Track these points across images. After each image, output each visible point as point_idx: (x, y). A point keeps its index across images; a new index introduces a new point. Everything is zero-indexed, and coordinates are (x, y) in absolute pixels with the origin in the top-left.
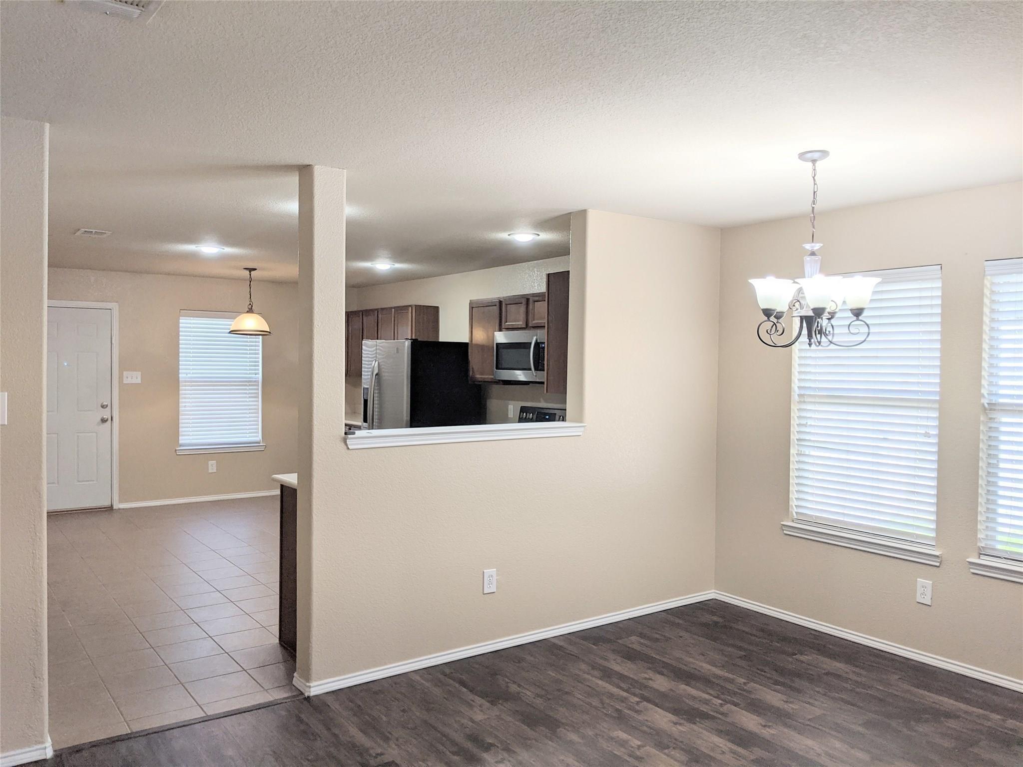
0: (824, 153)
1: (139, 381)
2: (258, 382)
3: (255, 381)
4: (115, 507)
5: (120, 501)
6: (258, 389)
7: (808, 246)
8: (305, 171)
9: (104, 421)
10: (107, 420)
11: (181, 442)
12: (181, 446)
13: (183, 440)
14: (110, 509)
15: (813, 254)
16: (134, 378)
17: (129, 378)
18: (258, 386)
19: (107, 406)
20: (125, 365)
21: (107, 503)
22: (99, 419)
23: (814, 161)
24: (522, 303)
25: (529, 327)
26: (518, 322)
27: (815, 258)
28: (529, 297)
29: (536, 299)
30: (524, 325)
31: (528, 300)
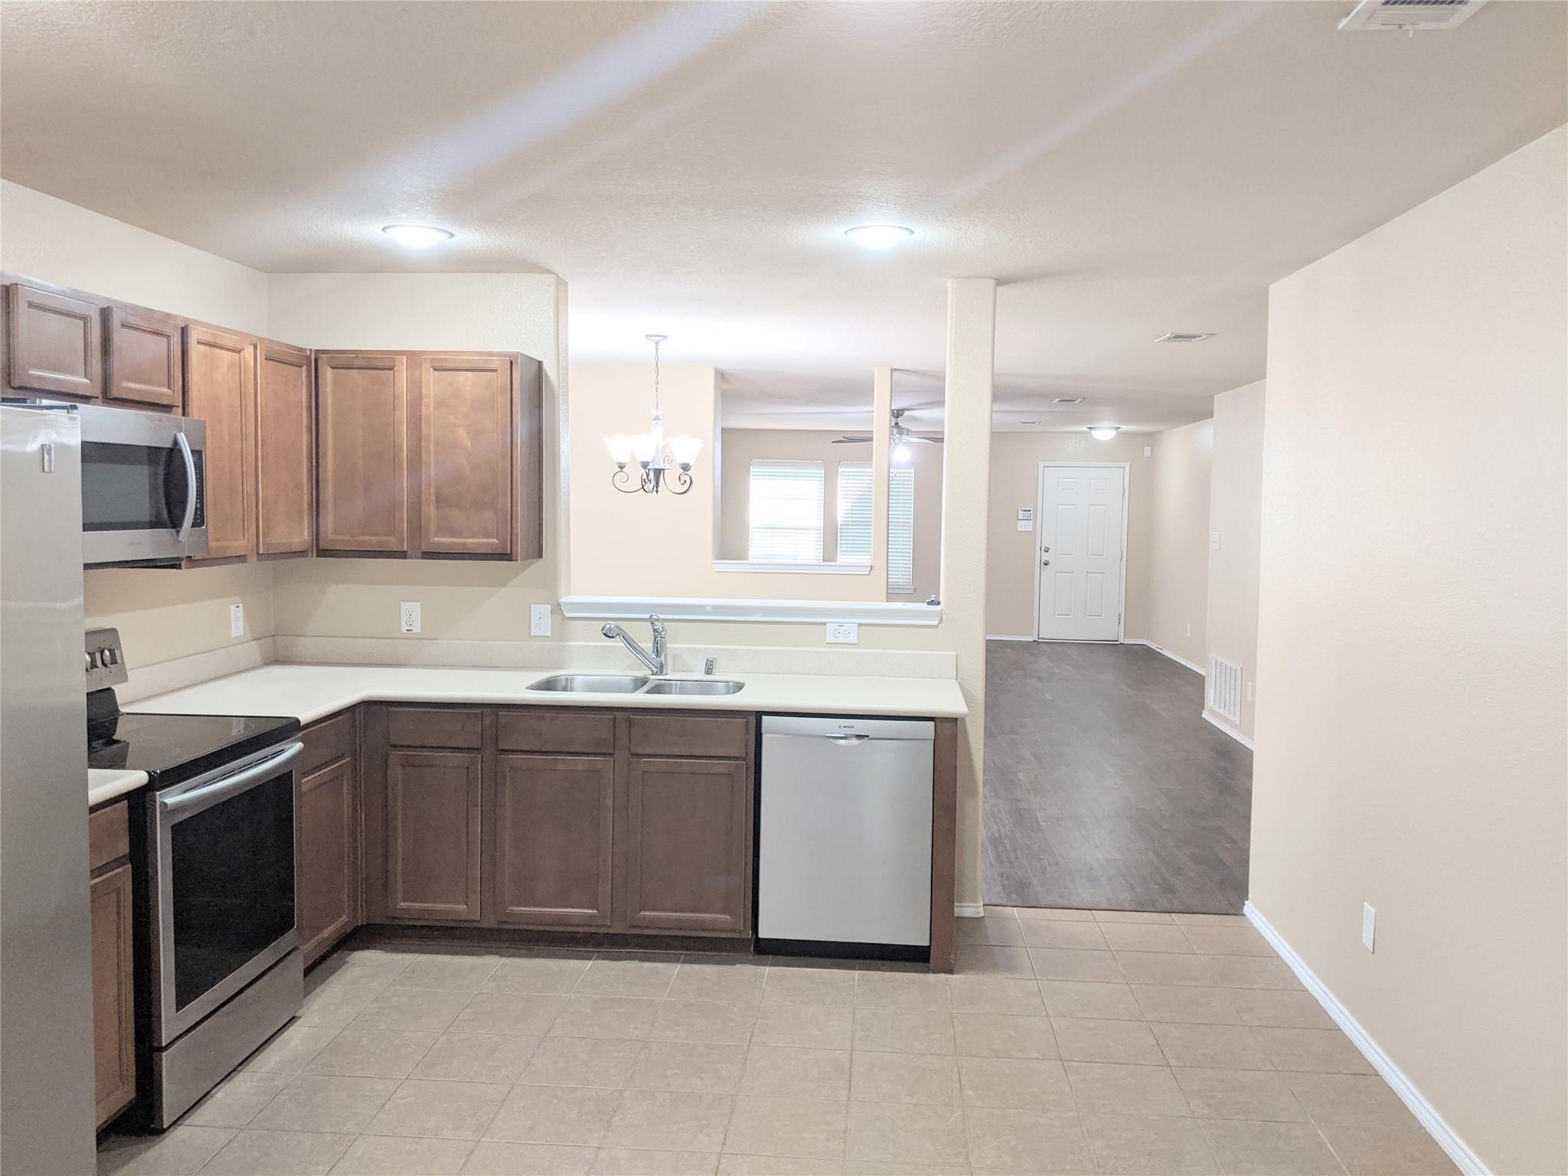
0: (665, 337)
23: (657, 343)
24: (85, 319)
25: (109, 398)
26: (71, 372)
27: (659, 422)
28: (108, 307)
29: (133, 320)
30: (96, 391)
31: (105, 314)
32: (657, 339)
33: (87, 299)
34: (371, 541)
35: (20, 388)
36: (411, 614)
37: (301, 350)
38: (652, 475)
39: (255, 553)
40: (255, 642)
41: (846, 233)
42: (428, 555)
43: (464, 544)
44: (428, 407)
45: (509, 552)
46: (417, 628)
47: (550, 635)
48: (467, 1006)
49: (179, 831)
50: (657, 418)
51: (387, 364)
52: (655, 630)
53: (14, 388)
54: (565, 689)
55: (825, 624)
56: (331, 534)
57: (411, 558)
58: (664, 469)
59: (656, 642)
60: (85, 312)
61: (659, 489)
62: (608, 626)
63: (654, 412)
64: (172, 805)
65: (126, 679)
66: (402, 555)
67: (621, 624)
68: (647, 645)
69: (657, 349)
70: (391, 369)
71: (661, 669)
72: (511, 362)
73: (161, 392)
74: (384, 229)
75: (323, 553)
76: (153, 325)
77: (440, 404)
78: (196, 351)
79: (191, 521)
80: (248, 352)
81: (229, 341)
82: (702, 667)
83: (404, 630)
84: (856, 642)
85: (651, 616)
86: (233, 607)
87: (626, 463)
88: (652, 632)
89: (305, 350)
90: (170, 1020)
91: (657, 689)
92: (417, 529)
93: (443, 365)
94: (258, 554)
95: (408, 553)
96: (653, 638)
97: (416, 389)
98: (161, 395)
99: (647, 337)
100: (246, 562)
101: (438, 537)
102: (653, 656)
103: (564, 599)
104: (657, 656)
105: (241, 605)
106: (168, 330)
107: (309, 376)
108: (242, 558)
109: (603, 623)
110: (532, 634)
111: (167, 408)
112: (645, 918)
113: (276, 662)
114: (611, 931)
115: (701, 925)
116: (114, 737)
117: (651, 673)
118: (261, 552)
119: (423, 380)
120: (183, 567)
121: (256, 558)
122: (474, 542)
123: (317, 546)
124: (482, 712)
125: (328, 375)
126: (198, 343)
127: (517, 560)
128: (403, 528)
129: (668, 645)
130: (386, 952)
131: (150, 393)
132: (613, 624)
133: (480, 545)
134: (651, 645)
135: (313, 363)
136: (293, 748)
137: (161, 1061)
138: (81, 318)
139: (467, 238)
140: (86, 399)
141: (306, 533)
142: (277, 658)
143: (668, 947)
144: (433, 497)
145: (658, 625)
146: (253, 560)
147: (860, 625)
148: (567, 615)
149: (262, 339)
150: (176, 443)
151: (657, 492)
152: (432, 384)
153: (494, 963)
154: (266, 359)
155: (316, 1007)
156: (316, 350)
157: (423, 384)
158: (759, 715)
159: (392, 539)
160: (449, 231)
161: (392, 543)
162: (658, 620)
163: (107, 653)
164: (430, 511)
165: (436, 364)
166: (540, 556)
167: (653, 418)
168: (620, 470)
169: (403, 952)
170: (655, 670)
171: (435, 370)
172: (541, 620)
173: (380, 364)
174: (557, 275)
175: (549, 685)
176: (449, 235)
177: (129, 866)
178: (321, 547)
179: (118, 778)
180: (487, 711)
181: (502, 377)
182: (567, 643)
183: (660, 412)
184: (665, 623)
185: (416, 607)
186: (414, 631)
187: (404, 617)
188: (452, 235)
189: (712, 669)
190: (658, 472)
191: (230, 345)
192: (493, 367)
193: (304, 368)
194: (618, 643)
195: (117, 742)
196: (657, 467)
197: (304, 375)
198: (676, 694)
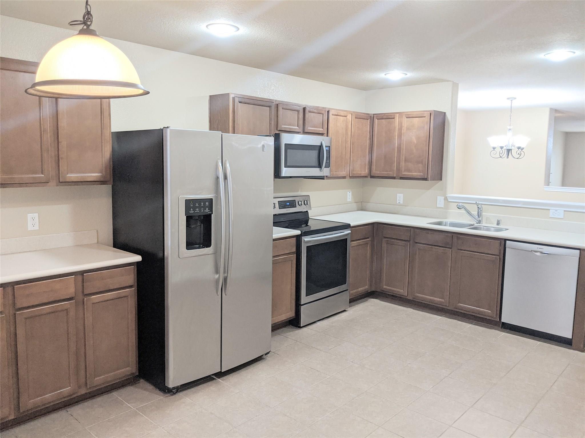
0: (515, 98)
23: (512, 101)
24: (298, 111)
25: (305, 133)
26: (294, 126)
27: (511, 131)
28: (305, 107)
29: (311, 110)
30: (301, 130)
31: (304, 109)
32: (511, 99)
33: (299, 106)
34: (385, 173)
35: (280, 130)
36: (400, 198)
37: (368, 114)
38: (506, 151)
39: (349, 176)
40: (355, 203)
41: (545, 55)
42: (401, 178)
43: (412, 175)
44: (404, 129)
45: (426, 178)
46: (402, 202)
47: (443, 207)
48: (394, 320)
49: (308, 248)
50: (510, 130)
51: (393, 117)
52: (478, 208)
53: (278, 130)
54: (445, 225)
55: (549, 210)
56: (375, 172)
57: (397, 179)
58: (511, 149)
59: (478, 212)
60: (298, 109)
61: (509, 157)
62: (459, 204)
63: (509, 127)
64: (306, 241)
65: (311, 209)
66: (394, 178)
67: (464, 205)
68: (475, 213)
69: (511, 103)
70: (394, 118)
71: (479, 222)
72: (431, 114)
73: (320, 130)
74: (385, 75)
75: (372, 177)
76: (319, 111)
77: (408, 129)
78: (331, 117)
79: (324, 166)
80: (349, 117)
81: (342, 113)
82: (496, 223)
83: (398, 203)
84: (562, 218)
85: (476, 202)
86: (348, 192)
87: (496, 147)
88: (477, 208)
89: (370, 114)
90: (304, 299)
91: (475, 228)
92: (398, 170)
93: (409, 116)
94: (350, 177)
95: (396, 177)
96: (477, 210)
97: (400, 124)
98: (319, 130)
99: (508, 99)
100: (346, 178)
101: (405, 172)
102: (477, 217)
103: (449, 195)
104: (478, 217)
105: (351, 192)
106: (323, 112)
107: (370, 122)
108: (344, 177)
109: (457, 204)
110: (437, 206)
111: (322, 134)
112: (461, 306)
113: (362, 210)
114: (448, 308)
115: (479, 312)
116: (308, 224)
117: (476, 223)
118: (350, 176)
119: (403, 121)
120: (325, 178)
121: (349, 178)
122: (415, 174)
123: (371, 175)
124: (410, 229)
125: (376, 121)
126: (332, 115)
127: (428, 181)
128: (394, 169)
129: (483, 214)
130: (381, 300)
131: (316, 130)
132: (461, 204)
133: (417, 175)
134: (477, 213)
135: (372, 118)
136: (347, 232)
137: (301, 308)
138: (297, 111)
139: (410, 75)
140: (298, 133)
141: (367, 170)
142: (362, 209)
143: (469, 318)
144: (404, 159)
145: (480, 206)
146: (348, 177)
147: (565, 211)
148: (449, 200)
149: (354, 112)
150: (322, 144)
152: (406, 122)
153: (410, 311)
154: (355, 118)
155: (353, 309)
156: (373, 114)
157: (403, 122)
158: (505, 240)
159: (391, 173)
160: (406, 73)
161: (391, 174)
162: (479, 204)
163: (306, 202)
164: (403, 164)
165: (407, 116)
166: (441, 180)
167: (508, 129)
168: (493, 150)
169: (385, 301)
170: (477, 222)
171: (407, 118)
172: (440, 202)
173: (391, 117)
174: (453, 82)
175: (439, 224)
176: (405, 75)
177: (295, 255)
178: (372, 175)
179: (292, 231)
180: (412, 229)
181: (427, 119)
182: (448, 210)
183: (511, 127)
184: (482, 205)
185: (402, 195)
186: (401, 203)
187: (398, 198)
188: (406, 74)
189: (499, 223)
190: (509, 150)
191: (343, 115)
192: (425, 115)
193: (369, 120)
194: (463, 211)
195: (308, 226)
196: (508, 148)
197: (369, 122)
198: (483, 230)
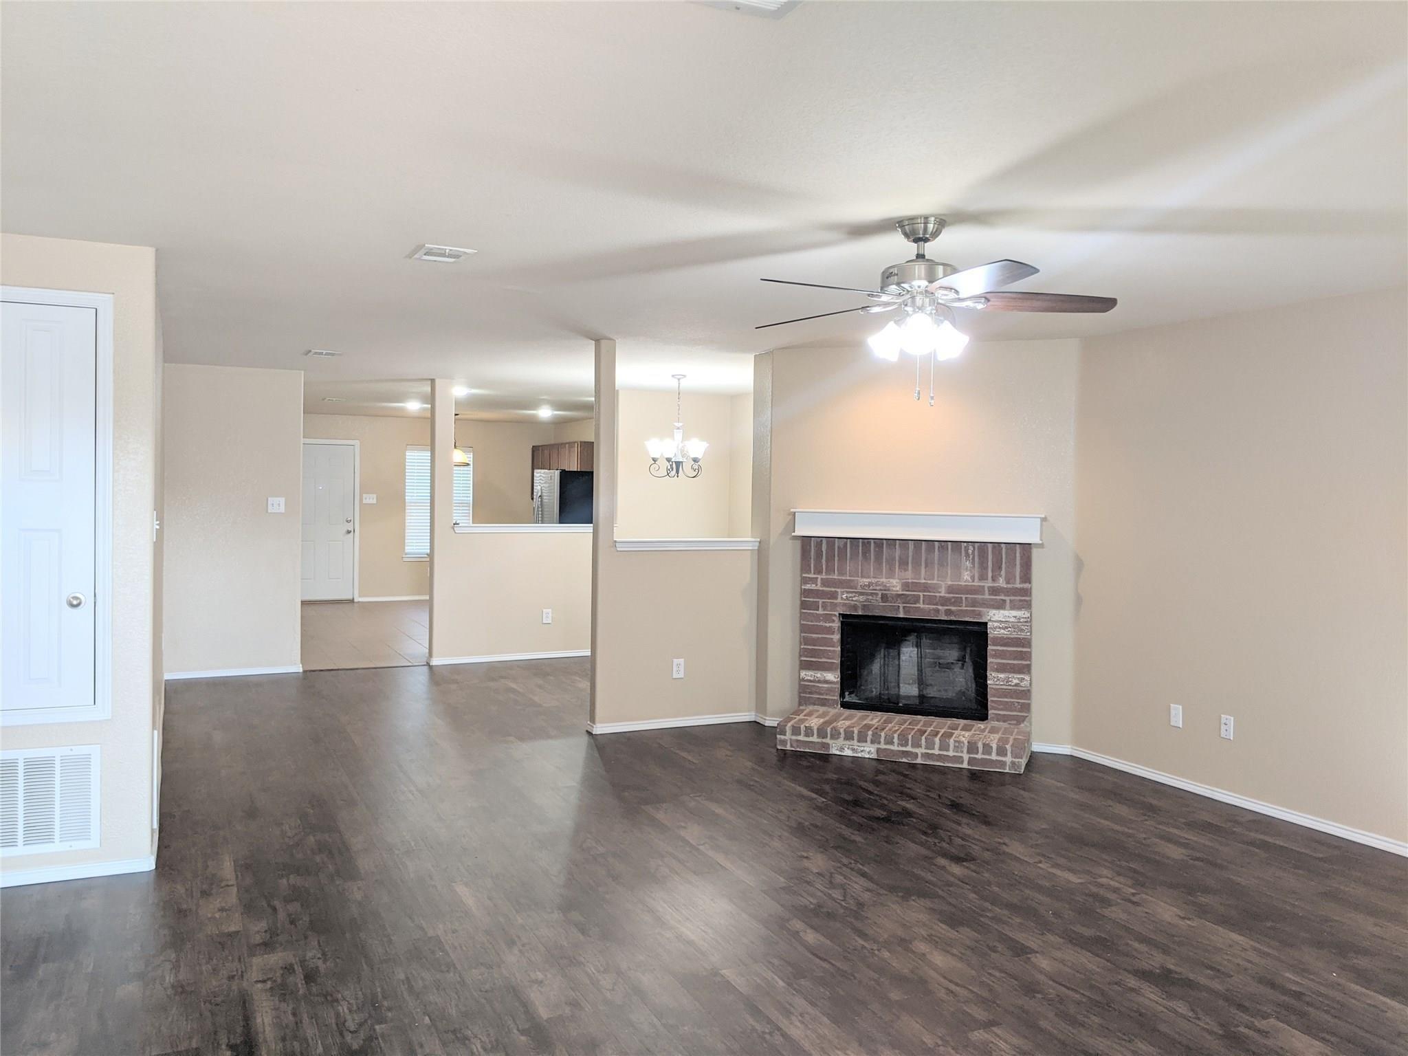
0: (685, 376)
1: (374, 501)
2: (470, 504)
3: (467, 503)
4: (356, 600)
5: (360, 596)
6: (469, 510)
7: (676, 424)
8: (433, 381)
9: (349, 532)
10: (351, 532)
11: (406, 551)
12: (406, 554)
13: (408, 549)
14: (352, 601)
15: (678, 428)
16: (371, 499)
17: (367, 500)
18: (469, 506)
19: (350, 521)
20: (365, 489)
21: (350, 597)
22: (345, 530)
23: (679, 379)
32: (679, 377)
38: (674, 466)
58: (681, 462)
61: (679, 474)
99: (673, 376)
151: (678, 477)
183: (680, 424)
190: (678, 464)
196: (677, 460)
